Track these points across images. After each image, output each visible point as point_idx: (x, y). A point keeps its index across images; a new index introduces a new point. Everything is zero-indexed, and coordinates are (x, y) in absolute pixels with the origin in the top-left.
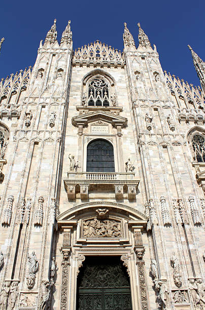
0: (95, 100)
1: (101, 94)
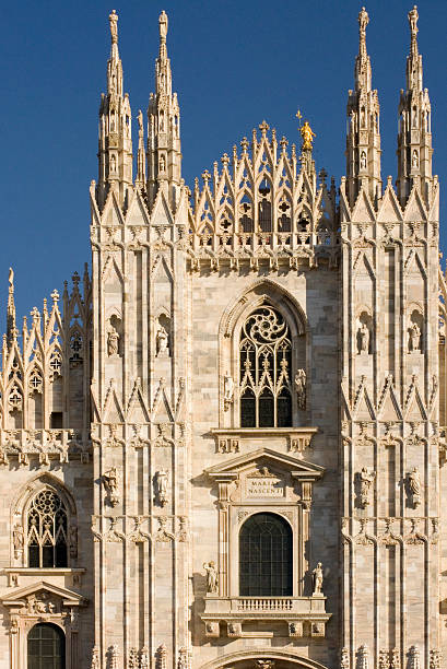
0: (257, 391)
1: (271, 370)
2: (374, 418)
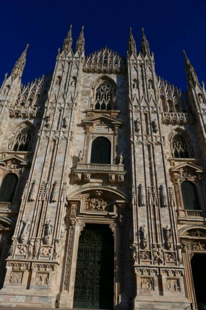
0: (101, 103)
1: (105, 98)
2: (139, 105)
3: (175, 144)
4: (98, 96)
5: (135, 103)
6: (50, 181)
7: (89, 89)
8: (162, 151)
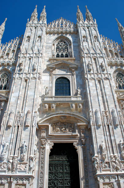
1: (63, 50)
2: (89, 52)
3: (118, 80)
4: (58, 49)
5: (86, 51)
6: (23, 111)
7: (51, 45)
8: (110, 84)
